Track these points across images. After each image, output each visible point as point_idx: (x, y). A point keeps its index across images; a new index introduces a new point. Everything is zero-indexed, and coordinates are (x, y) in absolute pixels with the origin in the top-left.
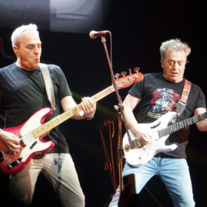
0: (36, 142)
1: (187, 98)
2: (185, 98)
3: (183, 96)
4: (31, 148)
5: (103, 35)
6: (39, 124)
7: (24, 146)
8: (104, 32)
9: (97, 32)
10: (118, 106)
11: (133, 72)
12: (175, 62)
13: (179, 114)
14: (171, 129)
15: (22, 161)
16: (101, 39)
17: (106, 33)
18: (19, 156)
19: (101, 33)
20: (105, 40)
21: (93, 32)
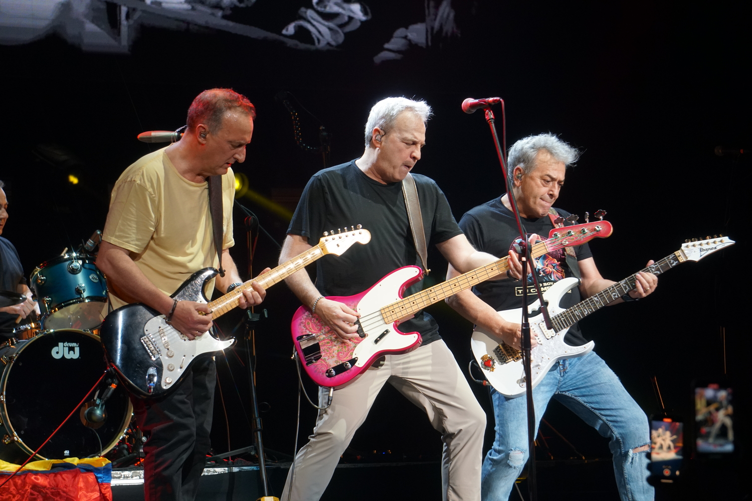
0: (387, 331)
4: (376, 341)
5: (491, 106)
6: (394, 297)
7: (363, 336)
8: (491, 99)
9: (477, 101)
11: (593, 219)
15: (356, 364)
16: (483, 114)
17: (494, 101)
18: (352, 355)
19: (485, 102)
20: (492, 116)
21: (470, 101)
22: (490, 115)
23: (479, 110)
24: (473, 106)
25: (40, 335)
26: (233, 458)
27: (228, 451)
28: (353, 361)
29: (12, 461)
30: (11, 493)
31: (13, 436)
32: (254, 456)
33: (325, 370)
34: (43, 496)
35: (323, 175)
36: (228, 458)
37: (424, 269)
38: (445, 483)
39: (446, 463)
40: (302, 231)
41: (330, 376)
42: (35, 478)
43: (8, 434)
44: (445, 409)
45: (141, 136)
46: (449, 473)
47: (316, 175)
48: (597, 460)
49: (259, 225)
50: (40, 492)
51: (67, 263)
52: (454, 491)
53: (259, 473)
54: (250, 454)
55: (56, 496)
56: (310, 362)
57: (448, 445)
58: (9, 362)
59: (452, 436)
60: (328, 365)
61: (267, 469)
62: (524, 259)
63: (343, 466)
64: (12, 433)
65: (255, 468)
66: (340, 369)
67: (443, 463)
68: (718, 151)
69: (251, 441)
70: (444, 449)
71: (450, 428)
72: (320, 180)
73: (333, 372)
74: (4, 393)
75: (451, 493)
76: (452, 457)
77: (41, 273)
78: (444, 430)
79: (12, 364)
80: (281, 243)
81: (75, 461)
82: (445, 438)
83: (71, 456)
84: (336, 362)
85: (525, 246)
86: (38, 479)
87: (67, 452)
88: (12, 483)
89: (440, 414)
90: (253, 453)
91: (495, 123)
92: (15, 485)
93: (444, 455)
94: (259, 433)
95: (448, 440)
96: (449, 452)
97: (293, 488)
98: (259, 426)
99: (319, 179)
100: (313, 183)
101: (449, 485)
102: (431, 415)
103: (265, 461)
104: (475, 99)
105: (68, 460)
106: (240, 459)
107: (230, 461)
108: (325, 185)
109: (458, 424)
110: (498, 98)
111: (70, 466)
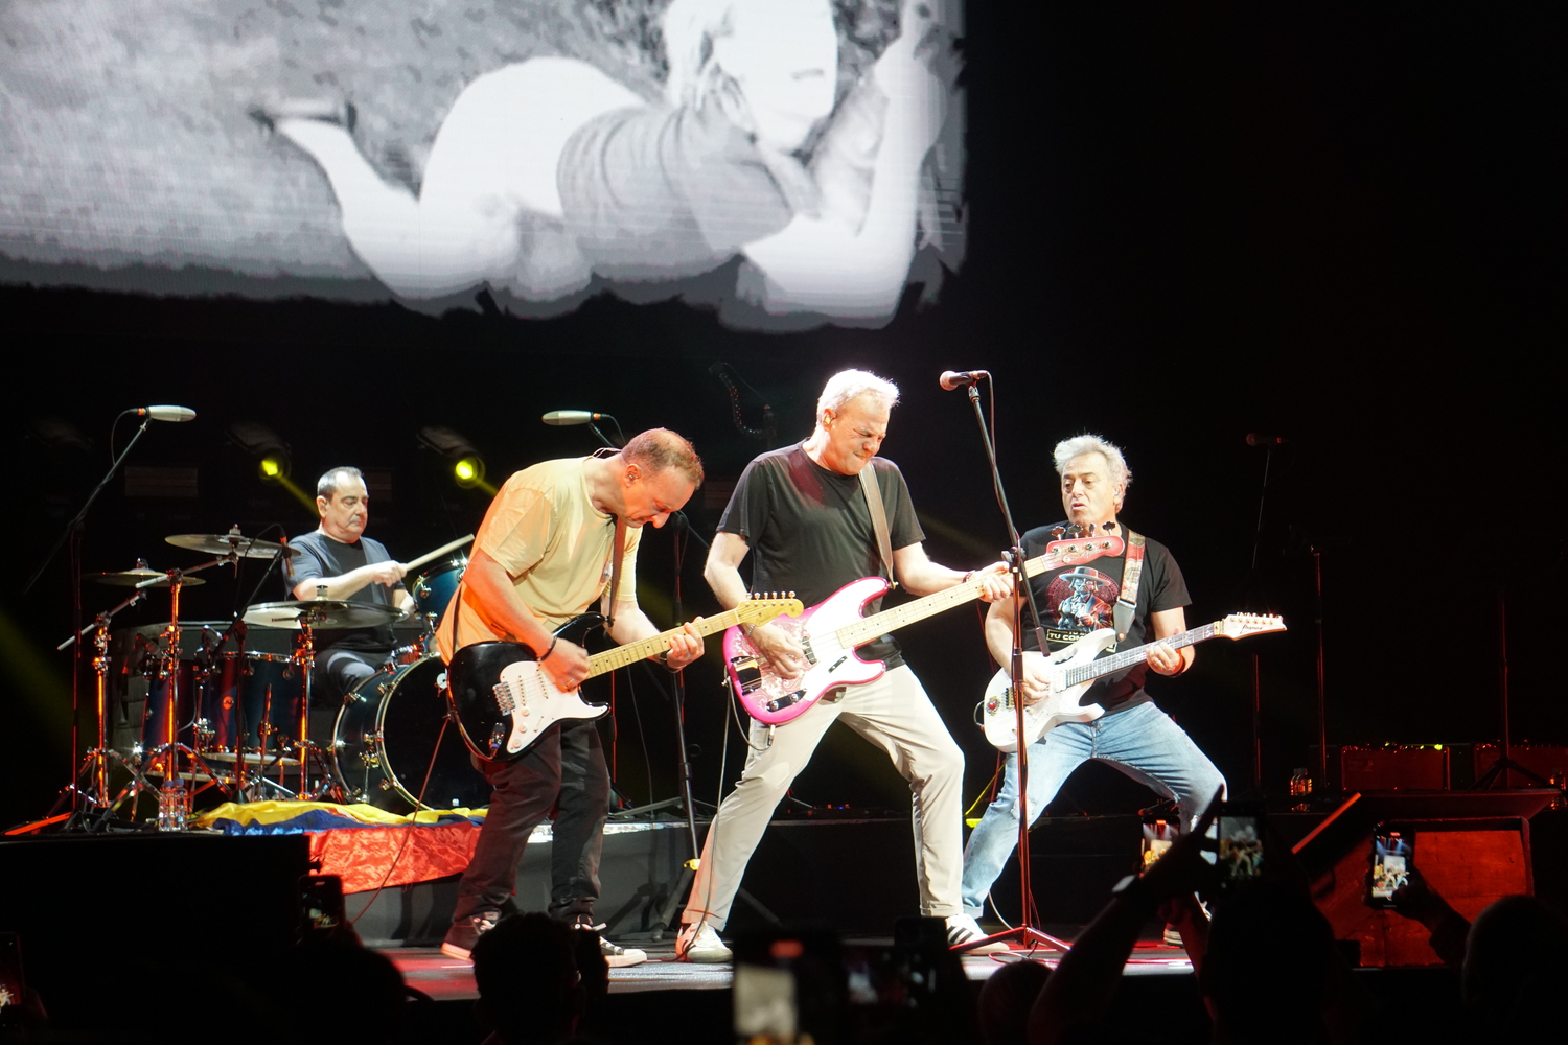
1: (1135, 587)
2: (1131, 587)
3: (1126, 583)
4: (831, 670)
5: (973, 381)
8: (975, 373)
9: (958, 374)
10: (1011, 551)
12: (1073, 479)
13: (1122, 636)
14: (1096, 670)
15: (804, 697)
16: (966, 391)
17: (980, 375)
18: (799, 685)
19: (968, 375)
20: (977, 394)
21: (948, 375)
22: (974, 392)
23: (962, 387)
24: (953, 381)
25: (424, 660)
26: (657, 812)
27: (649, 803)
28: (801, 694)
29: (391, 810)
30: (390, 849)
31: (392, 780)
32: (681, 810)
33: (766, 702)
34: (428, 854)
35: (766, 460)
36: (649, 813)
37: (888, 580)
38: (918, 839)
39: (918, 816)
40: (740, 528)
41: (771, 710)
42: (419, 832)
43: (386, 779)
44: (914, 752)
45: (547, 416)
46: (922, 828)
47: (757, 459)
48: (1101, 817)
49: (689, 527)
50: (424, 848)
51: (456, 571)
52: (929, 849)
53: (689, 829)
54: (677, 808)
55: (444, 854)
56: (746, 693)
57: (919, 794)
58: (387, 691)
59: (921, 784)
60: (769, 697)
61: (696, 826)
62: (1015, 570)
63: (775, 823)
64: (391, 777)
65: (683, 825)
66: (785, 702)
67: (914, 815)
68: (1251, 440)
69: (677, 791)
70: (914, 800)
71: (919, 771)
72: (763, 466)
73: (776, 705)
74: (382, 728)
75: (926, 852)
76: (924, 808)
77: (425, 584)
78: (911, 776)
79: (391, 694)
80: (710, 542)
81: (465, 812)
82: (914, 786)
83: (461, 806)
84: (780, 693)
85: (1017, 553)
86: (422, 833)
87: (455, 802)
88: (392, 837)
89: (906, 757)
90: (680, 806)
91: (980, 402)
92: (396, 839)
93: (914, 808)
94: (687, 781)
95: (917, 789)
96: (919, 803)
97: (718, 848)
98: (687, 774)
99: (761, 466)
100: (753, 469)
101: (923, 844)
102: (895, 757)
103: (695, 816)
104: (956, 372)
105: (458, 811)
106: (664, 814)
107: (653, 816)
108: (768, 472)
109: (928, 767)
110: (984, 372)
111: (457, 819)
